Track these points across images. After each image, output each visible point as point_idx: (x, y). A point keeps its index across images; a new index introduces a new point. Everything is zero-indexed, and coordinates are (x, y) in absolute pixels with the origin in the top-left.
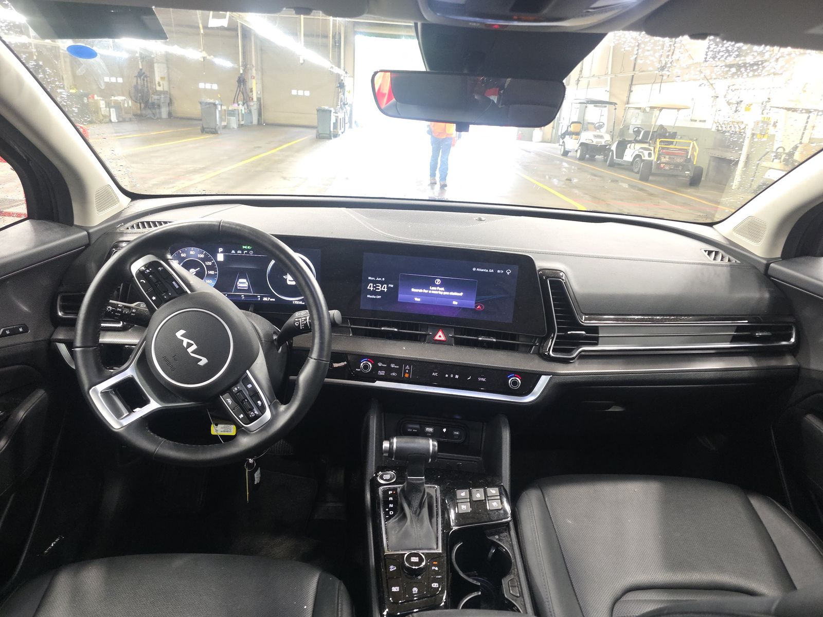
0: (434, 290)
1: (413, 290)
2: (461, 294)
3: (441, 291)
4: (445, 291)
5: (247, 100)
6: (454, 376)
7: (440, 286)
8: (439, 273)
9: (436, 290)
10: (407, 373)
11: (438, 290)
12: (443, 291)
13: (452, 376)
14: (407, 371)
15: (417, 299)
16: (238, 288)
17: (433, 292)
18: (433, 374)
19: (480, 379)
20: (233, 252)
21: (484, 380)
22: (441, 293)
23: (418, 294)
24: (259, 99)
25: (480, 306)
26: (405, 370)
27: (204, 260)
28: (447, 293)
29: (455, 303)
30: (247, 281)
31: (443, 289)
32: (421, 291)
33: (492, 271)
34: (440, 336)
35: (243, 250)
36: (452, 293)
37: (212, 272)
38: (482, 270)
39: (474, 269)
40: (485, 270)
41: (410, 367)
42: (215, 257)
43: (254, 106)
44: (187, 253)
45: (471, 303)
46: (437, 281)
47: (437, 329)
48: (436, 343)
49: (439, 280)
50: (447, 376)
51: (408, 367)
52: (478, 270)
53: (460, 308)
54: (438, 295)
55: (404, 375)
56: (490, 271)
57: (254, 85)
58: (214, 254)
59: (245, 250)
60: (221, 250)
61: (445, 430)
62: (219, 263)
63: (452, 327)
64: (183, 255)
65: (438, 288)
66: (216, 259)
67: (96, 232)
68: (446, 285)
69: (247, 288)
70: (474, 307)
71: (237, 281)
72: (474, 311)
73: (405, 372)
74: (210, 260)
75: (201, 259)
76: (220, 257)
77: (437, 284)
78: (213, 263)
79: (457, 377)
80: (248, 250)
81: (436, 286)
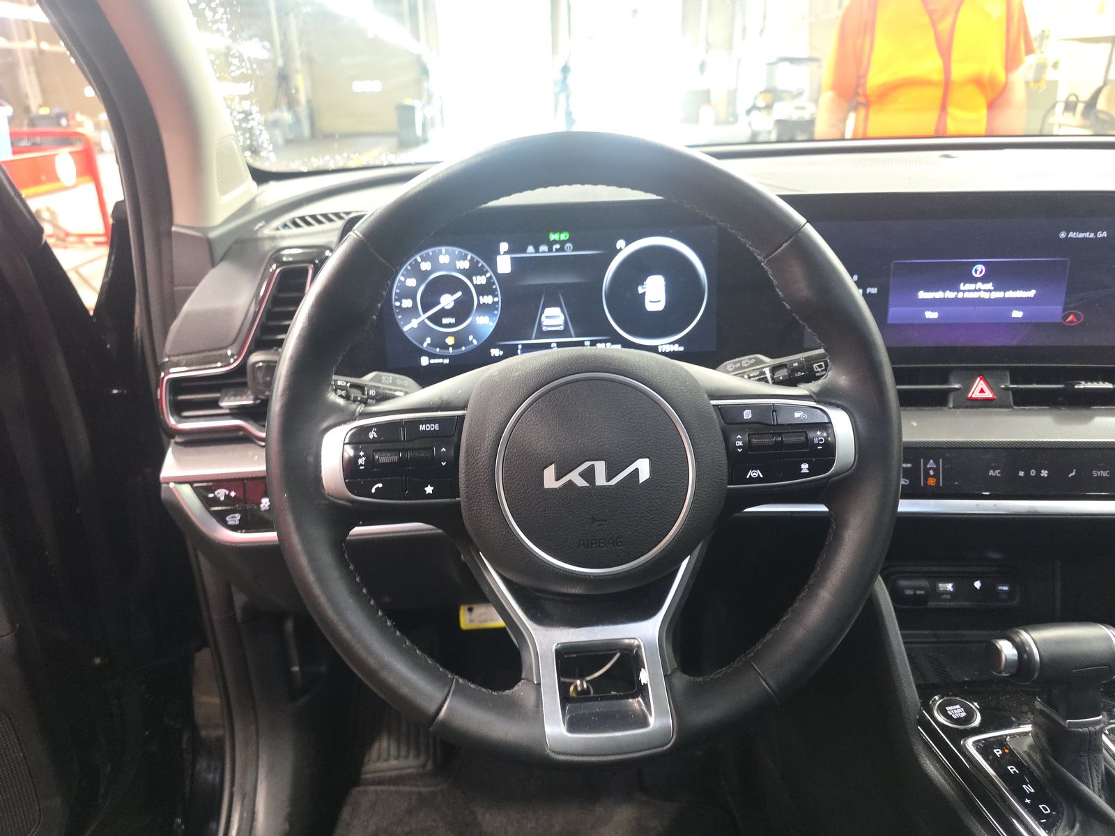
0: (969, 291)
1: (922, 295)
2: (1032, 293)
3: (985, 291)
4: (995, 290)
5: (292, 104)
6: (1039, 472)
7: (984, 280)
8: (980, 252)
9: (975, 290)
10: (932, 476)
11: (979, 290)
12: (990, 291)
13: (1033, 473)
14: (932, 472)
15: (931, 315)
16: (544, 329)
17: (968, 295)
18: (991, 473)
19: (1095, 473)
20: (531, 249)
21: (1105, 474)
22: (986, 296)
23: (932, 304)
24: (309, 102)
25: (1075, 314)
26: (927, 471)
27: (470, 273)
28: (1000, 294)
29: (1017, 314)
30: (563, 311)
31: (989, 286)
32: (939, 295)
33: (1105, 234)
34: (980, 390)
35: (550, 244)
36: (1011, 294)
37: (487, 299)
38: (1081, 235)
39: (1063, 235)
40: (1087, 235)
41: (937, 462)
42: (493, 266)
43: (303, 110)
44: (434, 260)
45: (1054, 311)
46: (976, 271)
47: (970, 375)
48: (973, 407)
49: (980, 267)
50: (1021, 474)
51: (931, 464)
52: (1072, 235)
53: (1028, 324)
54: (980, 301)
55: (926, 480)
56: (1100, 235)
57: (301, 83)
58: (490, 256)
59: (555, 242)
60: (504, 246)
61: (978, 584)
62: (501, 278)
63: (1005, 369)
64: (426, 266)
65: (979, 285)
66: (495, 271)
67: (222, 237)
68: (996, 276)
69: (562, 328)
70: (1060, 320)
71: (542, 312)
72: (1060, 327)
73: (927, 476)
74: (482, 272)
75: (463, 272)
76: (504, 264)
77: (978, 275)
78: (489, 279)
79: (1044, 473)
80: (562, 243)
81: (975, 280)
